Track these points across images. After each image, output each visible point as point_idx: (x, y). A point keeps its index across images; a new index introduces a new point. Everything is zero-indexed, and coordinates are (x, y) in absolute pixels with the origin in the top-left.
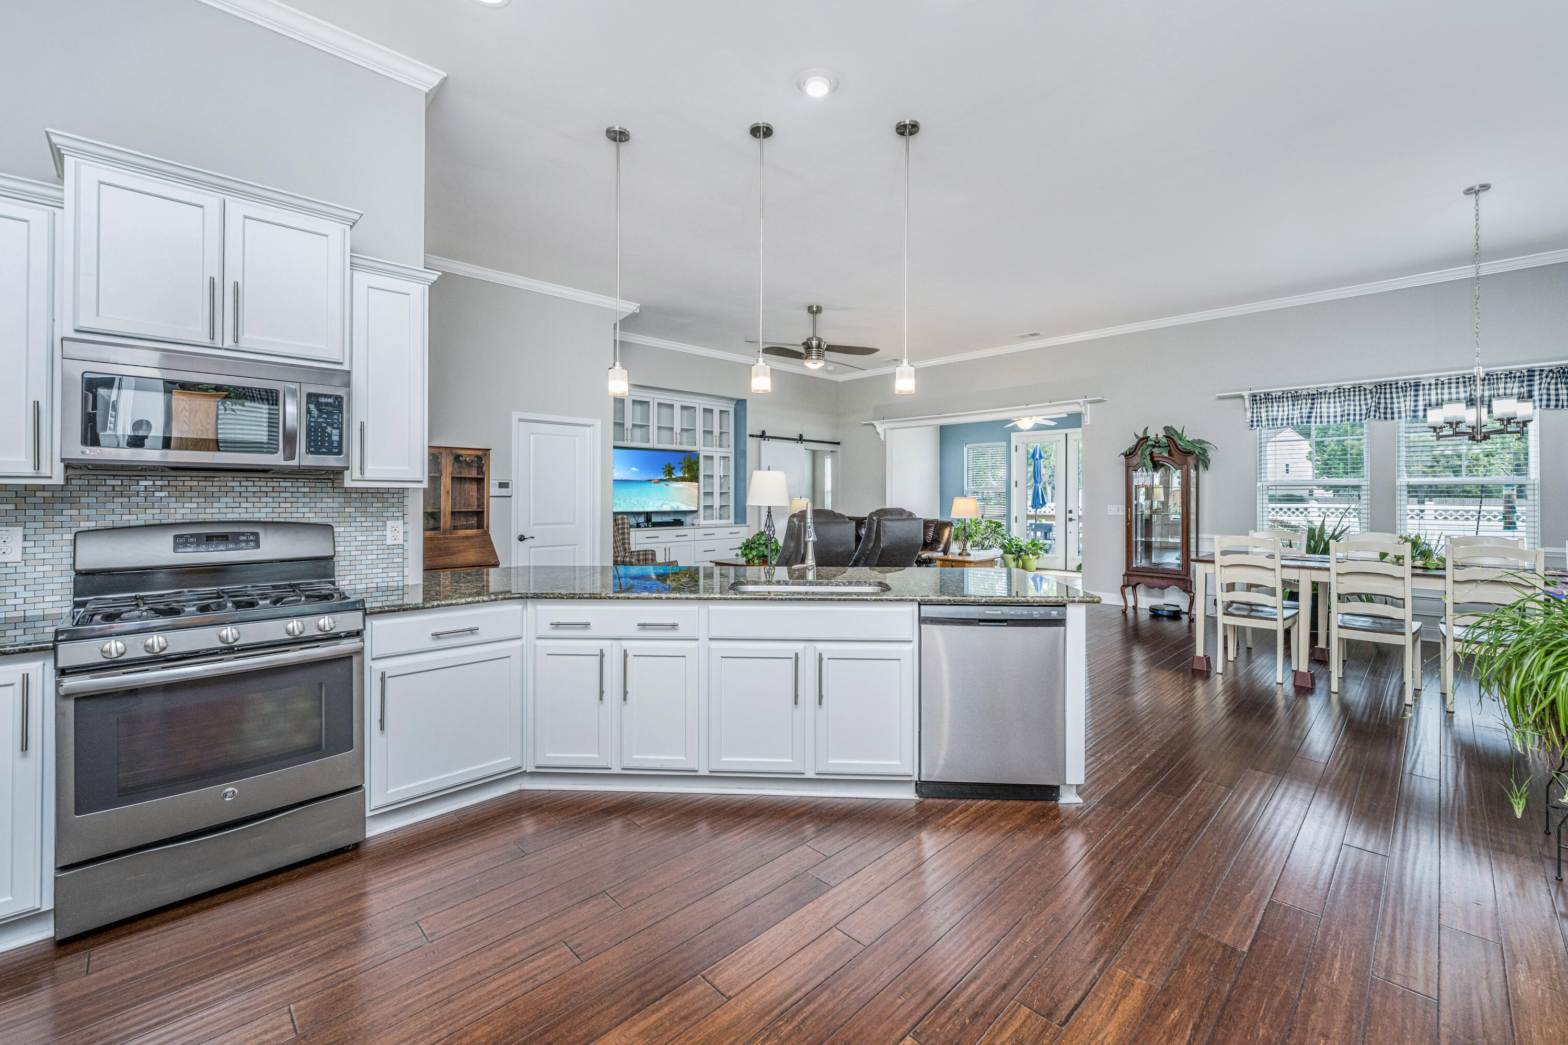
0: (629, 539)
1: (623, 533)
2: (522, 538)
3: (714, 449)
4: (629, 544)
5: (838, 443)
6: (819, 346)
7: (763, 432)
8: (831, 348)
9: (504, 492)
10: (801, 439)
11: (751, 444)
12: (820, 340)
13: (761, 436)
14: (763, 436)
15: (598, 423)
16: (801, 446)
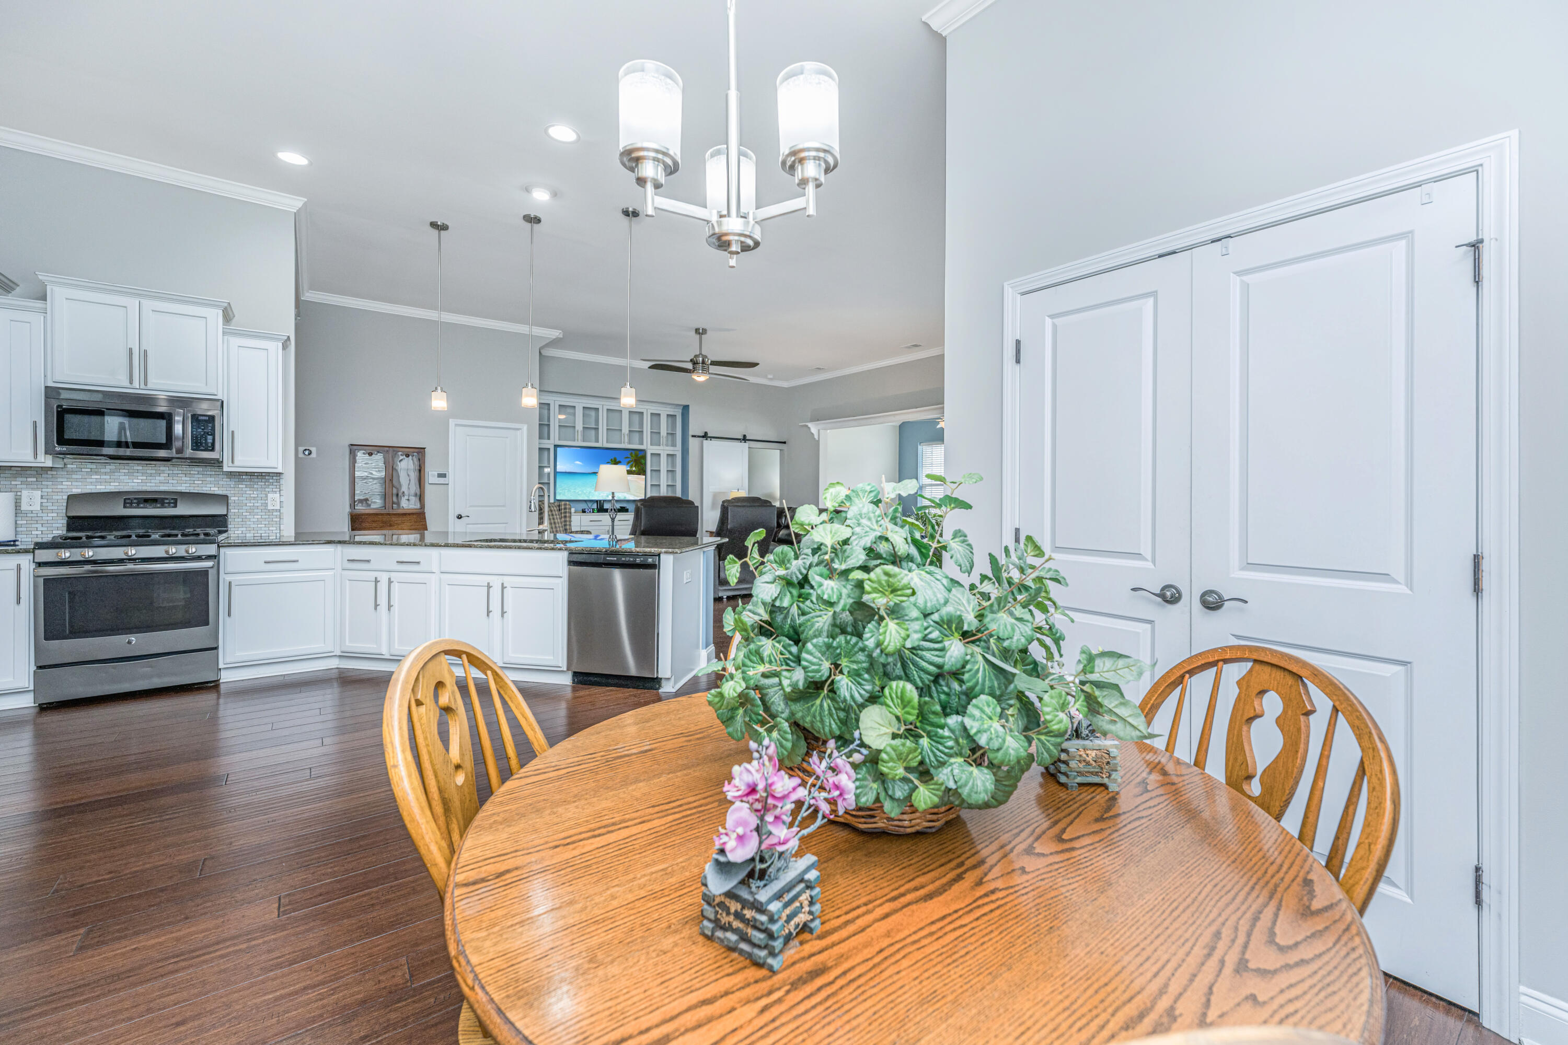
0: (570, 521)
1: (565, 517)
2: (460, 517)
3: (661, 447)
4: (570, 525)
5: (785, 443)
6: (703, 362)
7: (706, 433)
8: (714, 363)
9: (442, 480)
10: (745, 439)
11: (693, 443)
12: (705, 357)
13: (703, 437)
14: (705, 436)
15: (525, 427)
16: (745, 446)
